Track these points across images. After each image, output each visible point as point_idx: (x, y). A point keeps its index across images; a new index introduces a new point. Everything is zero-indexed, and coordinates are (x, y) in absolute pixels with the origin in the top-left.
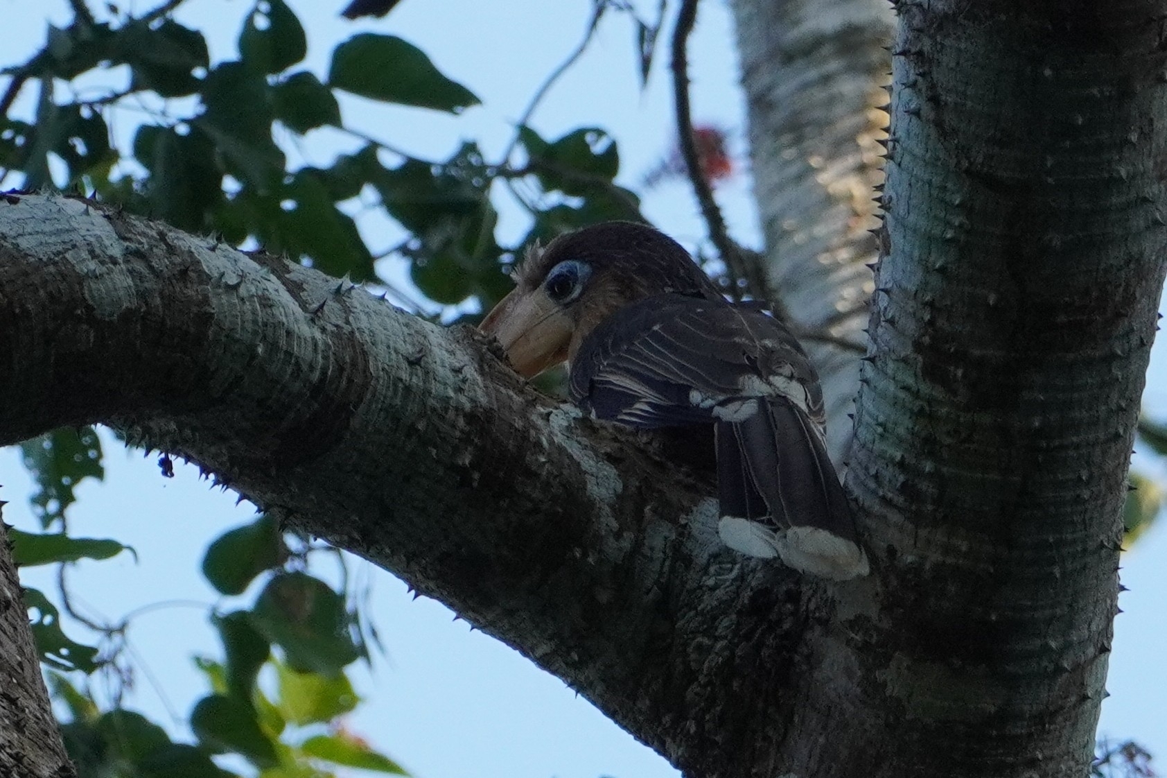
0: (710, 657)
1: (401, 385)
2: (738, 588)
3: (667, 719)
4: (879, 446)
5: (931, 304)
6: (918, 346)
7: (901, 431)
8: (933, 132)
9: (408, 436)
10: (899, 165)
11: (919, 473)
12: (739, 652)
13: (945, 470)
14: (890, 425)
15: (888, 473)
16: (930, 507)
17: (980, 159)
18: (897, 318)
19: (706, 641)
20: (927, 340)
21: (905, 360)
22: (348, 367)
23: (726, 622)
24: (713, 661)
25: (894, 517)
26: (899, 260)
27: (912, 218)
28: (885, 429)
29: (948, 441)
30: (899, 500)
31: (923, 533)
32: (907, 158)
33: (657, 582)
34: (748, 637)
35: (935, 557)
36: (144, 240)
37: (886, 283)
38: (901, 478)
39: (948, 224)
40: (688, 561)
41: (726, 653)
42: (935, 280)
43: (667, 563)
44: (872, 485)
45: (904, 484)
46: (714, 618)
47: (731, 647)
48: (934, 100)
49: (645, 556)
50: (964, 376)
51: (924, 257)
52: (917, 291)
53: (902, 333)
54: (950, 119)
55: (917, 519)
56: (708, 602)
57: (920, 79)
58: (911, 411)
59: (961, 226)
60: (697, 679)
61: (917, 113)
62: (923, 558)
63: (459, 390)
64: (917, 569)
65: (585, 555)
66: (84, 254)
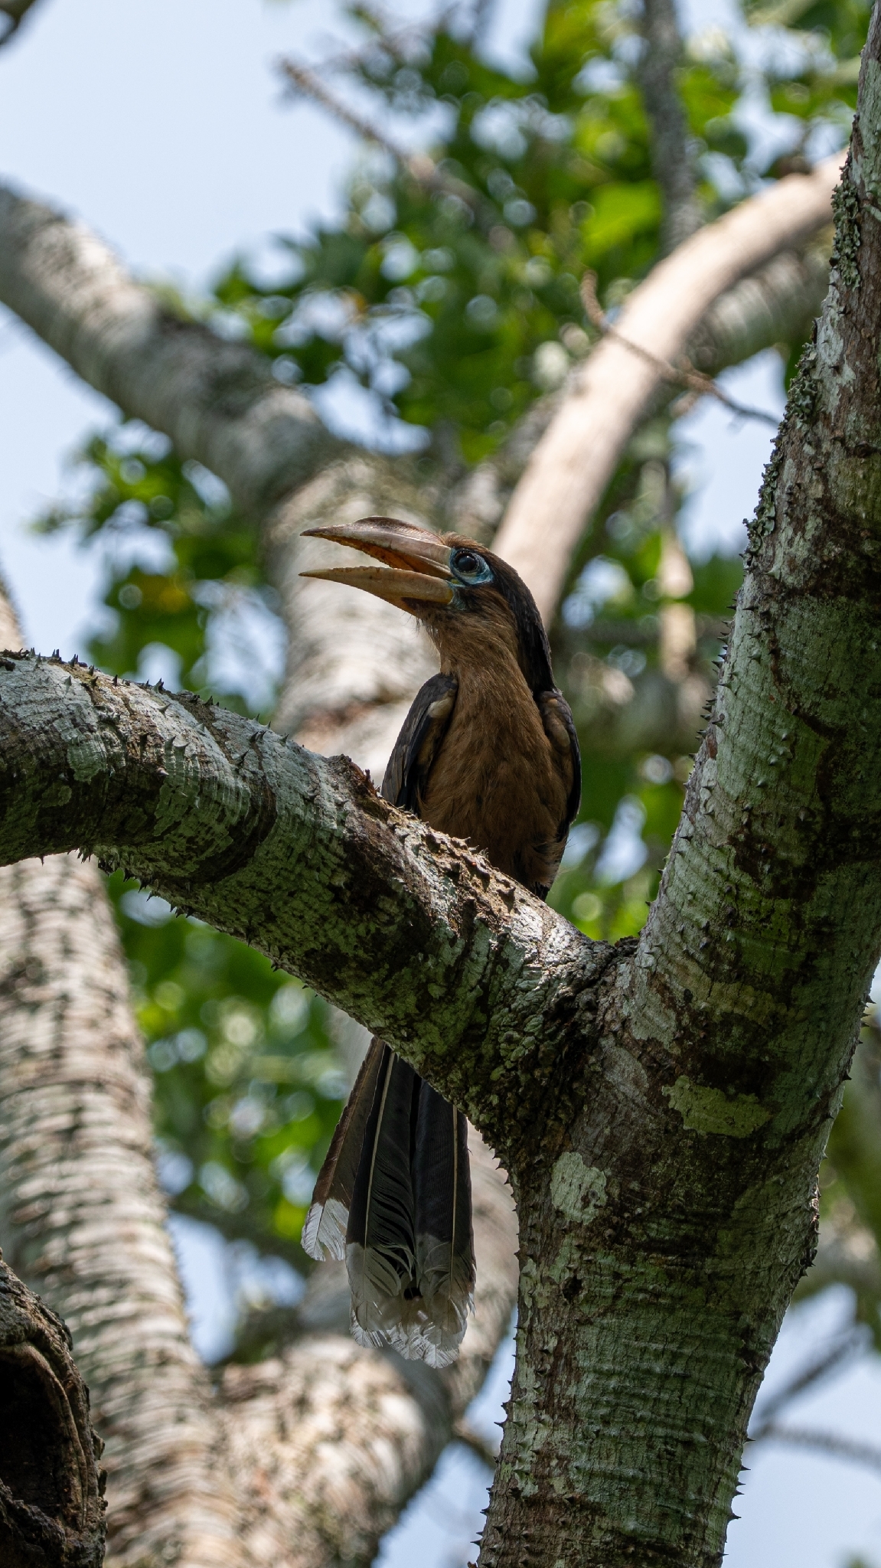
0: (518, 1049)
1: (298, 820)
2: (546, 991)
3: (473, 1090)
4: (686, 910)
5: (750, 811)
6: (733, 840)
7: (710, 904)
8: (770, 675)
9: (299, 861)
10: (736, 694)
11: (719, 940)
12: (542, 1048)
13: (743, 940)
14: (698, 895)
15: (692, 934)
16: (727, 967)
17: (807, 706)
18: (716, 813)
19: (516, 1035)
20: (742, 837)
21: (720, 849)
22: (260, 810)
23: (534, 1022)
24: (519, 1052)
25: (693, 968)
26: (725, 766)
27: (742, 739)
28: (694, 898)
29: (750, 918)
30: (701, 957)
31: (717, 986)
32: (742, 692)
33: (479, 982)
34: (552, 1036)
35: (725, 1006)
36: (113, 707)
37: (709, 781)
38: (705, 940)
39: (773, 751)
40: (506, 964)
41: (533, 1047)
42: (756, 794)
43: (490, 966)
44: (678, 939)
45: (706, 946)
46: (525, 1017)
47: (538, 1042)
48: (775, 653)
49: (472, 960)
50: (770, 871)
51: (749, 772)
52: (738, 798)
53: (720, 827)
54: (786, 669)
55: (714, 974)
56: (519, 1002)
57: (764, 633)
58: (721, 890)
59: (784, 754)
60: (503, 1063)
61: (758, 659)
62: (715, 1006)
63: (341, 823)
64: (707, 1014)
65: (426, 959)
66: (68, 724)
